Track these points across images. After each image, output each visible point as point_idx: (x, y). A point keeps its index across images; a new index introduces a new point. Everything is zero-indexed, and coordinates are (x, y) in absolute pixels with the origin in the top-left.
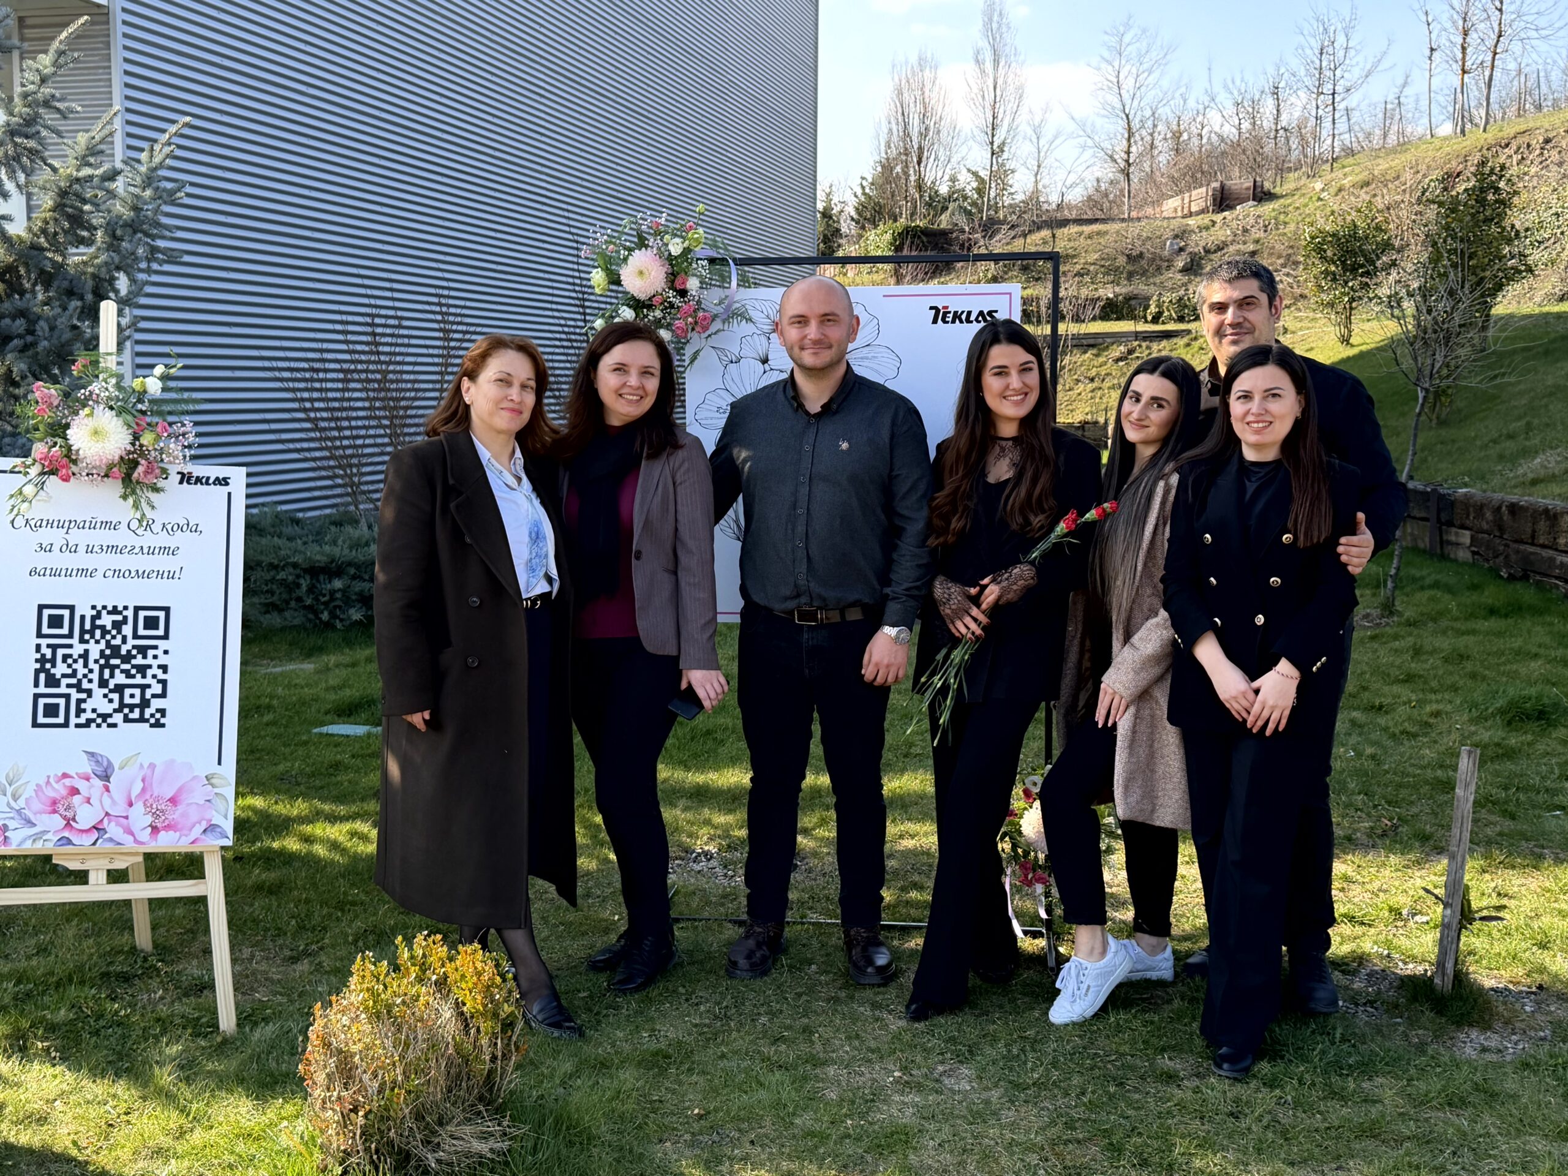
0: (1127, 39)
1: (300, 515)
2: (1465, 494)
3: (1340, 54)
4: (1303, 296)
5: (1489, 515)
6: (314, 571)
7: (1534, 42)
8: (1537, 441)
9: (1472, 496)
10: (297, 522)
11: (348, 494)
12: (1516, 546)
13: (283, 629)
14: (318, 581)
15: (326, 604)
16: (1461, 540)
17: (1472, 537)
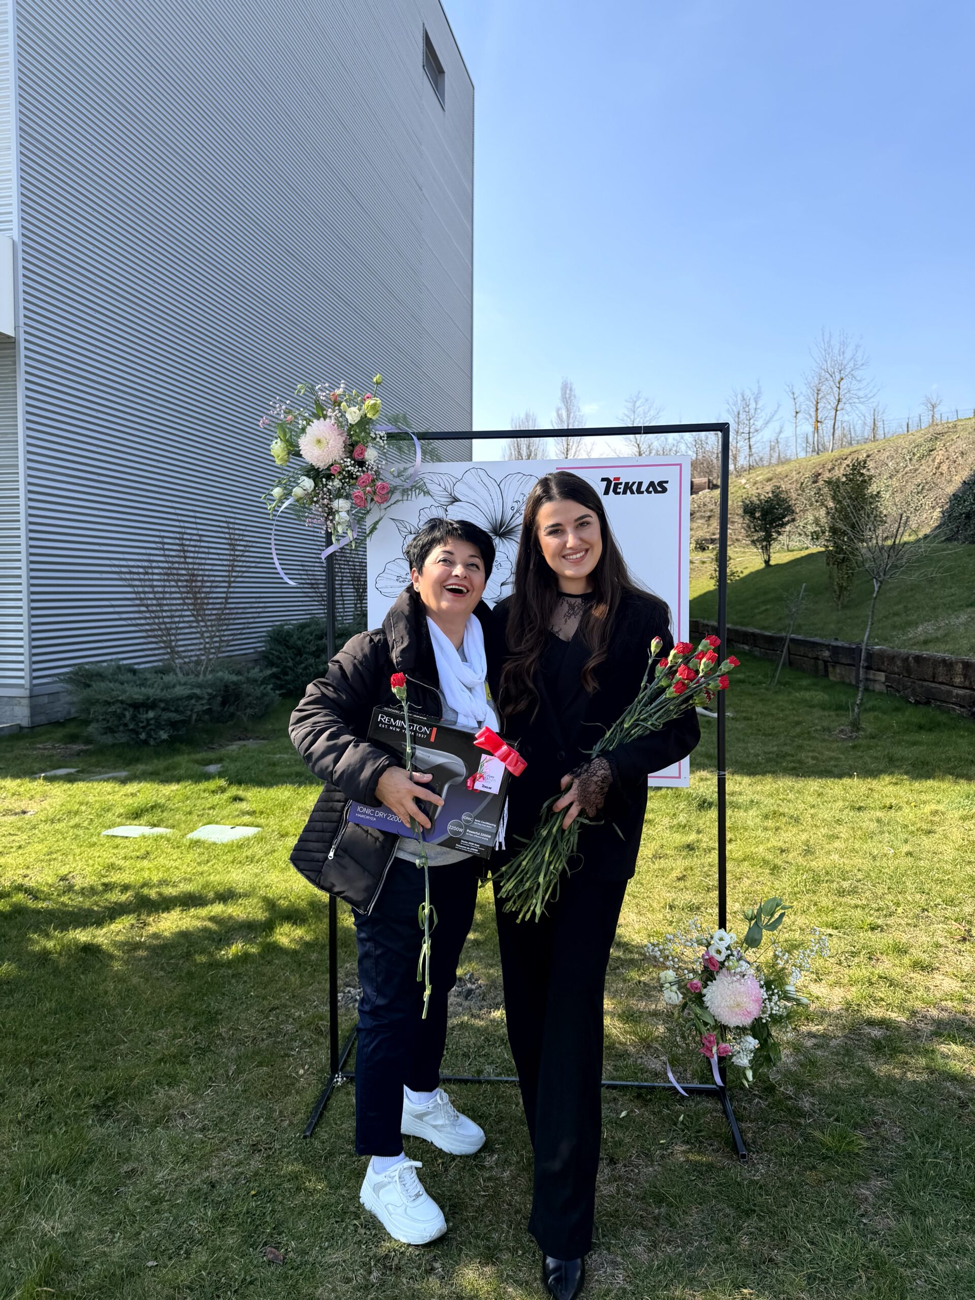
0: (638, 404)
1: (136, 667)
2: (880, 650)
3: (752, 411)
4: (737, 540)
5: (899, 663)
6: (137, 706)
7: (857, 405)
8: (914, 617)
9: (885, 651)
10: (134, 672)
11: (168, 653)
12: (921, 682)
13: (114, 745)
14: (139, 712)
15: (143, 728)
16: (878, 678)
17: (886, 677)
